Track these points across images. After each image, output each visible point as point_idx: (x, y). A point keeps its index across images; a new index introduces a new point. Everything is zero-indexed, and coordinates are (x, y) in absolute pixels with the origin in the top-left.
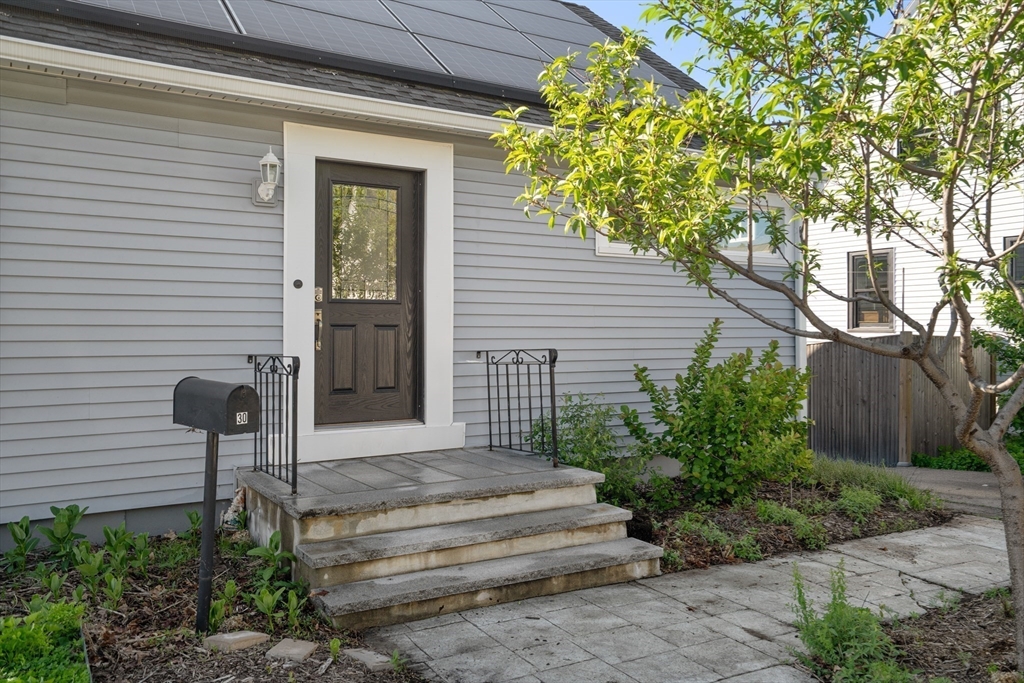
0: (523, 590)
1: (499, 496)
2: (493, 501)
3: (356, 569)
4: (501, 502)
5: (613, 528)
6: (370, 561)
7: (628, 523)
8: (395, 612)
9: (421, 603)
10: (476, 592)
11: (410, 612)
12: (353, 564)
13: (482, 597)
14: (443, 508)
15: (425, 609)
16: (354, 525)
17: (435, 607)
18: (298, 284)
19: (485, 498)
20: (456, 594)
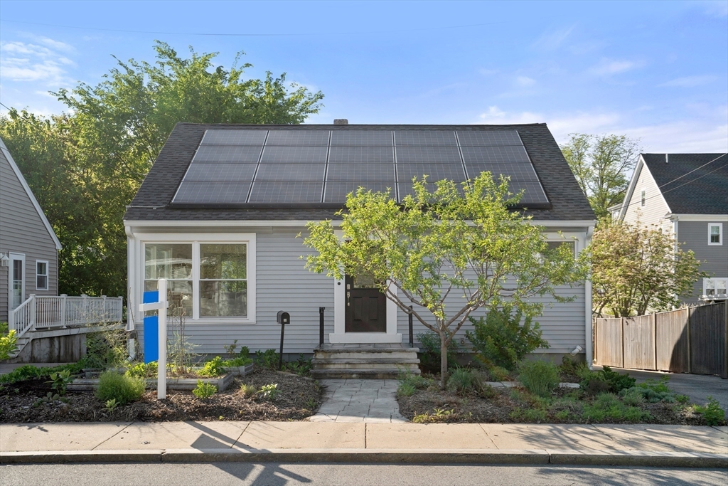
0: (368, 376)
1: (378, 352)
2: (376, 354)
3: (324, 366)
4: (379, 354)
5: (413, 365)
6: (329, 364)
7: (419, 364)
8: (328, 375)
9: (336, 374)
10: (352, 374)
11: (333, 376)
12: (323, 364)
13: (354, 376)
14: (358, 354)
15: (337, 376)
16: (330, 356)
17: (340, 376)
18: (339, 284)
19: (373, 352)
20: (345, 373)
